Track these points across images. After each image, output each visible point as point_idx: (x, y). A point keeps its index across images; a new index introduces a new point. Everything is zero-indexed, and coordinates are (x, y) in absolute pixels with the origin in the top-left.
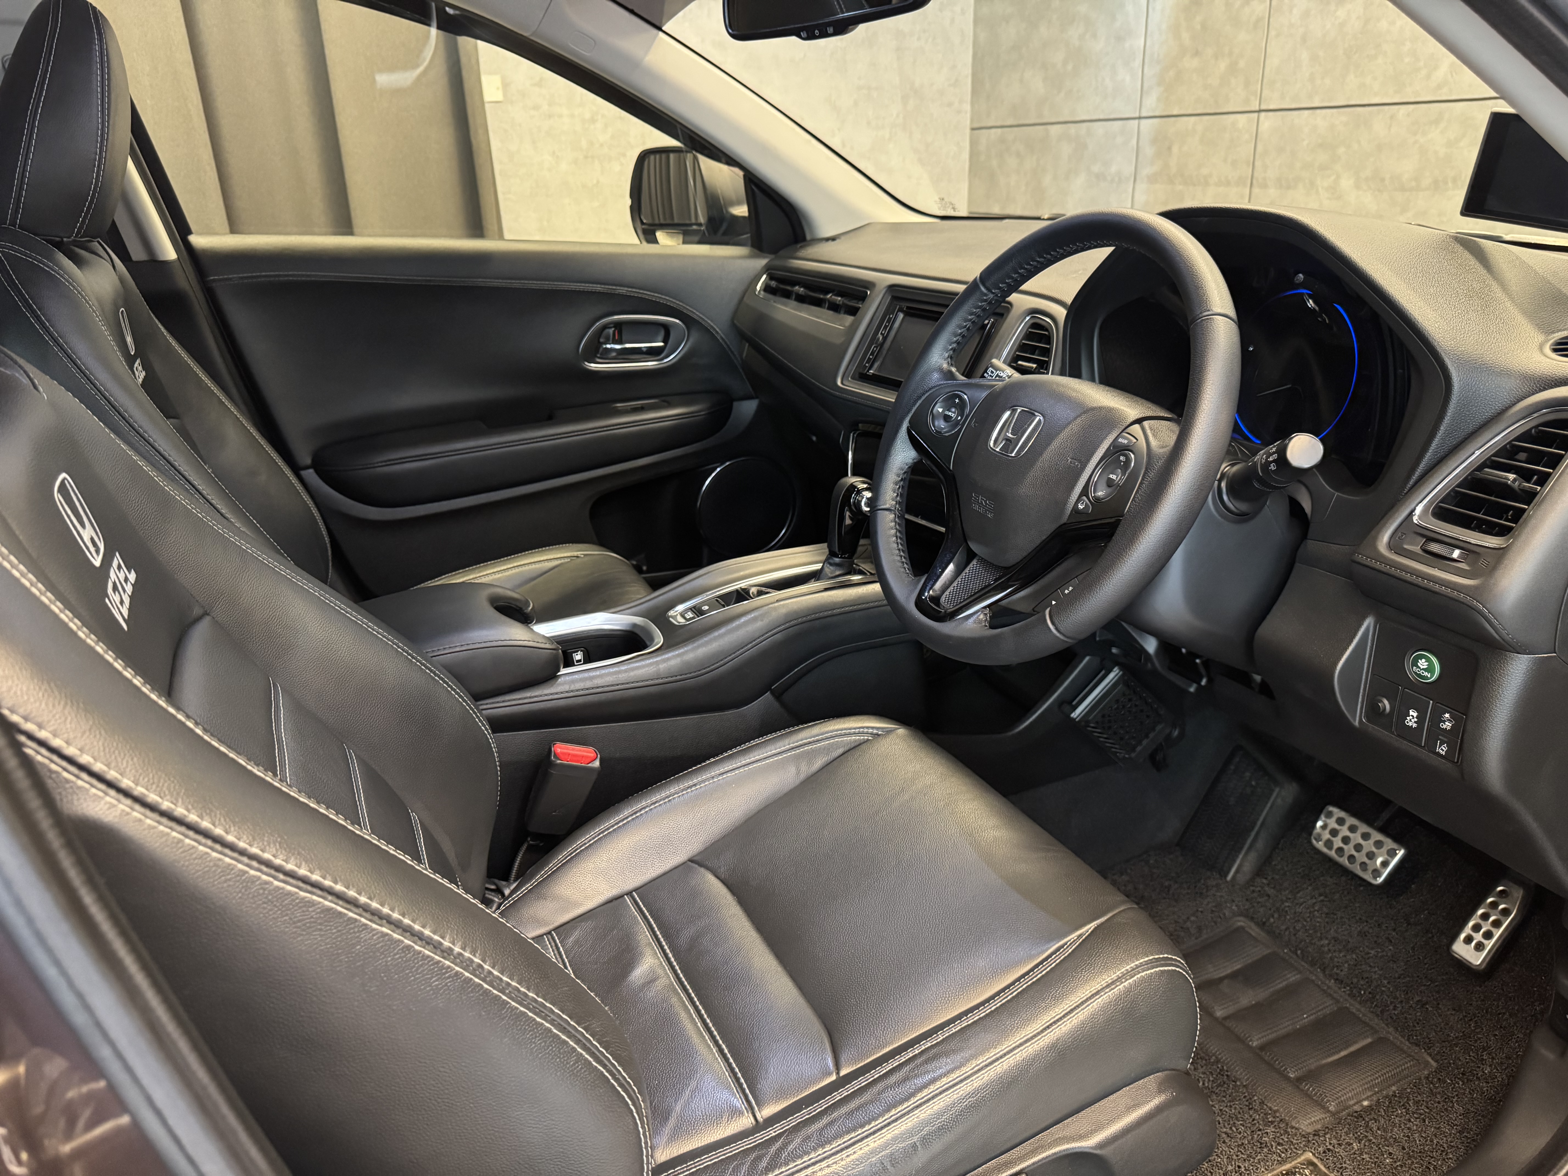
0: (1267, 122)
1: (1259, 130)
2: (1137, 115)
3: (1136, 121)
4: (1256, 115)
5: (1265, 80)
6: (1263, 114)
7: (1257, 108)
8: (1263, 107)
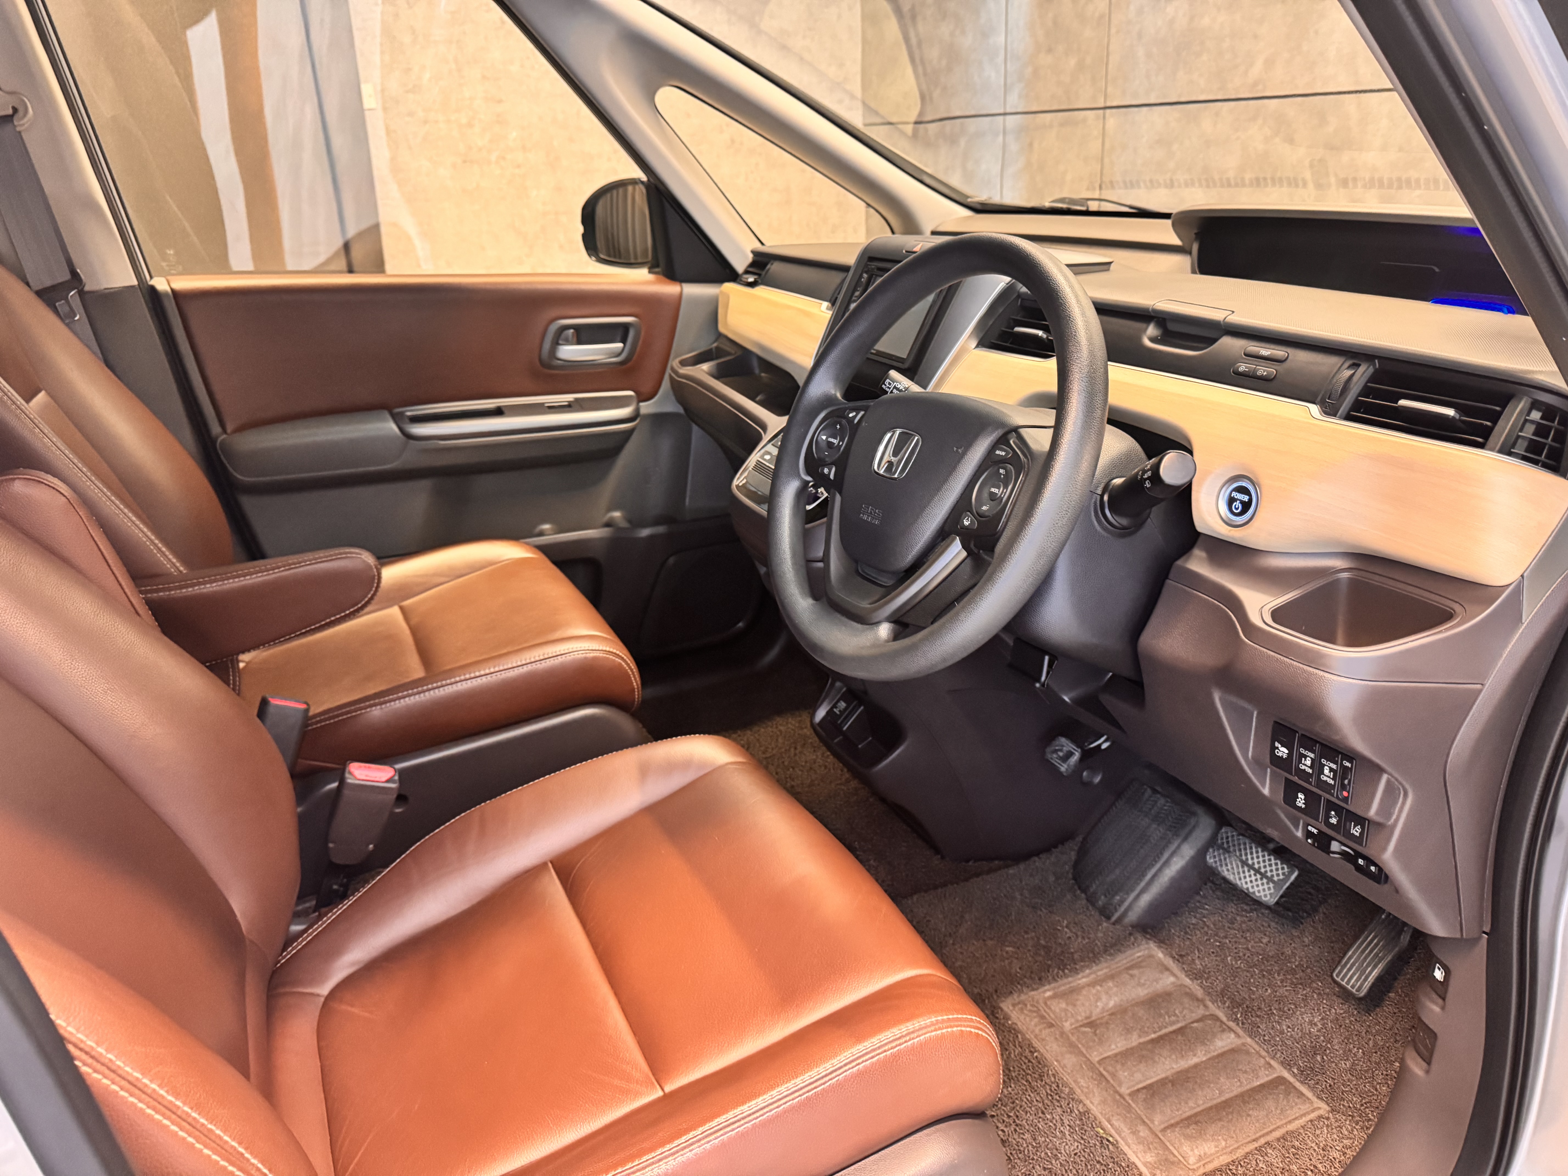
0: (1113, 119)
1: (1107, 127)
2: (1002, 111)
3: (1001, 118)
4: (1101, 112)
5: (1109, 77)
6: (1108, 111)
7: (1102, 105)
8: (1109, 104)
